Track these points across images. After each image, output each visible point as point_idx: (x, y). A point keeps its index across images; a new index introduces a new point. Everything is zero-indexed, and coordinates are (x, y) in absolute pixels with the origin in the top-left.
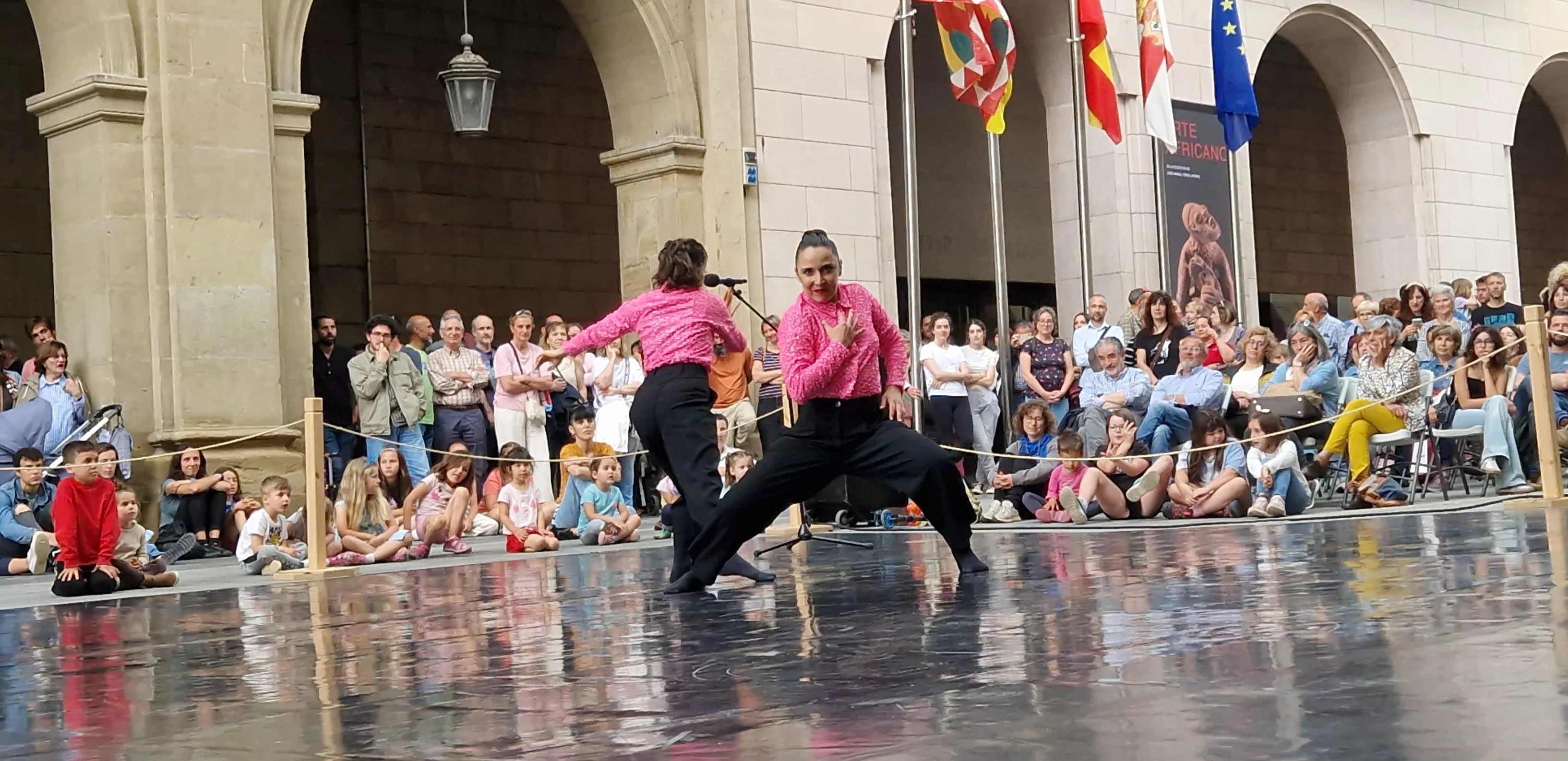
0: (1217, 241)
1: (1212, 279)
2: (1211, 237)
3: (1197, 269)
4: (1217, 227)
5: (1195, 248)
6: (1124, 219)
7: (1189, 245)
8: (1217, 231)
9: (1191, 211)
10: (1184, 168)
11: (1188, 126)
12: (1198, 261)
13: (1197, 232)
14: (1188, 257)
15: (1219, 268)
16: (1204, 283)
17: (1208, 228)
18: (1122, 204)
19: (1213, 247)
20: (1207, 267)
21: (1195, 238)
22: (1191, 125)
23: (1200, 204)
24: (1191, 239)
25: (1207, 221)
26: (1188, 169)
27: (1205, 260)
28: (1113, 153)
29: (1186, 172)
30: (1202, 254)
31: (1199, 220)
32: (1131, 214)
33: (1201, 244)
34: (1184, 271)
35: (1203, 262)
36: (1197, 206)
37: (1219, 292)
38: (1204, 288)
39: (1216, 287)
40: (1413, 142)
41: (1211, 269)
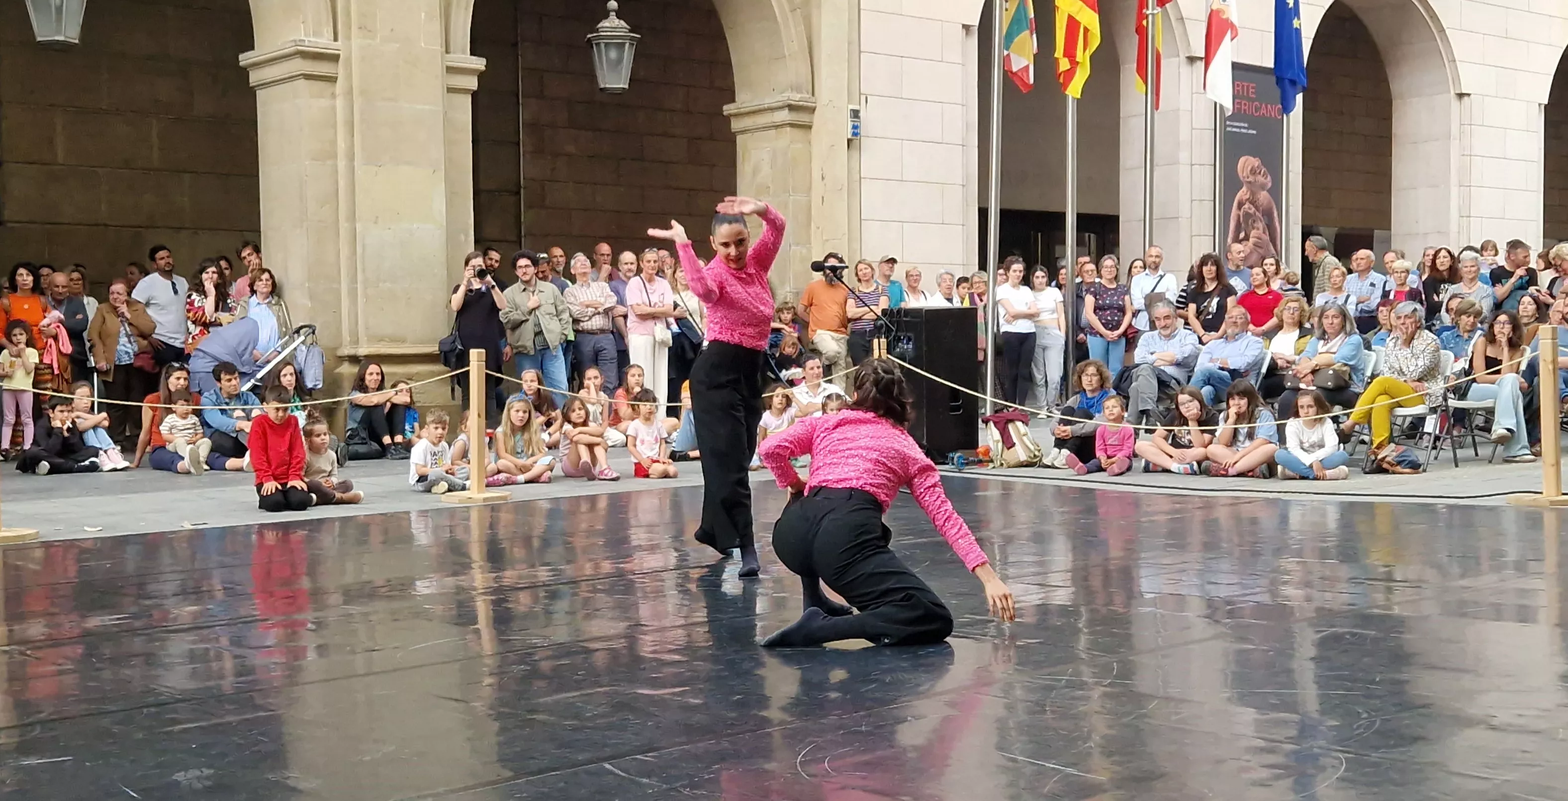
0: (1268, 191)
1: (1260, 225)
2: (1263, 187)
3: (1247, 215)
4: (1269, 178)
5: (1247, 196)
6: (1184, 170)
7: (1243, 193)
8: (1269, 182)
9: (1246, 164)
10: (1242, 125)
11: (1248, 87)
12: (1250, 209)
13: (1250, 182)
14: (1240, 205)
15: (1268, 215)
16: (1253, 228)
17: (1260, 179)
18: (1184, 156)
19: (1264, 197)
20: (1257, 213)
21: (1248, 188)
22: (1251, 85)
23: (1254, 157)
24: (1244, 189)
25: (1260, 173)
26: (1246, 125)
27: (1257, 208)
28: (1179, 110)
29: (1244, 128)
30: (1253, 202)
31: (1253, 172)
32: (1192, 165)
33: (1253, 194)
34: (1236, 218)
35: (1253, 209)
36: (1251, 158)
37: (1266, 238)
38: (1253, 233)
39: (1264, 232)
40: (1455, 102)
41: (1260, 216)
